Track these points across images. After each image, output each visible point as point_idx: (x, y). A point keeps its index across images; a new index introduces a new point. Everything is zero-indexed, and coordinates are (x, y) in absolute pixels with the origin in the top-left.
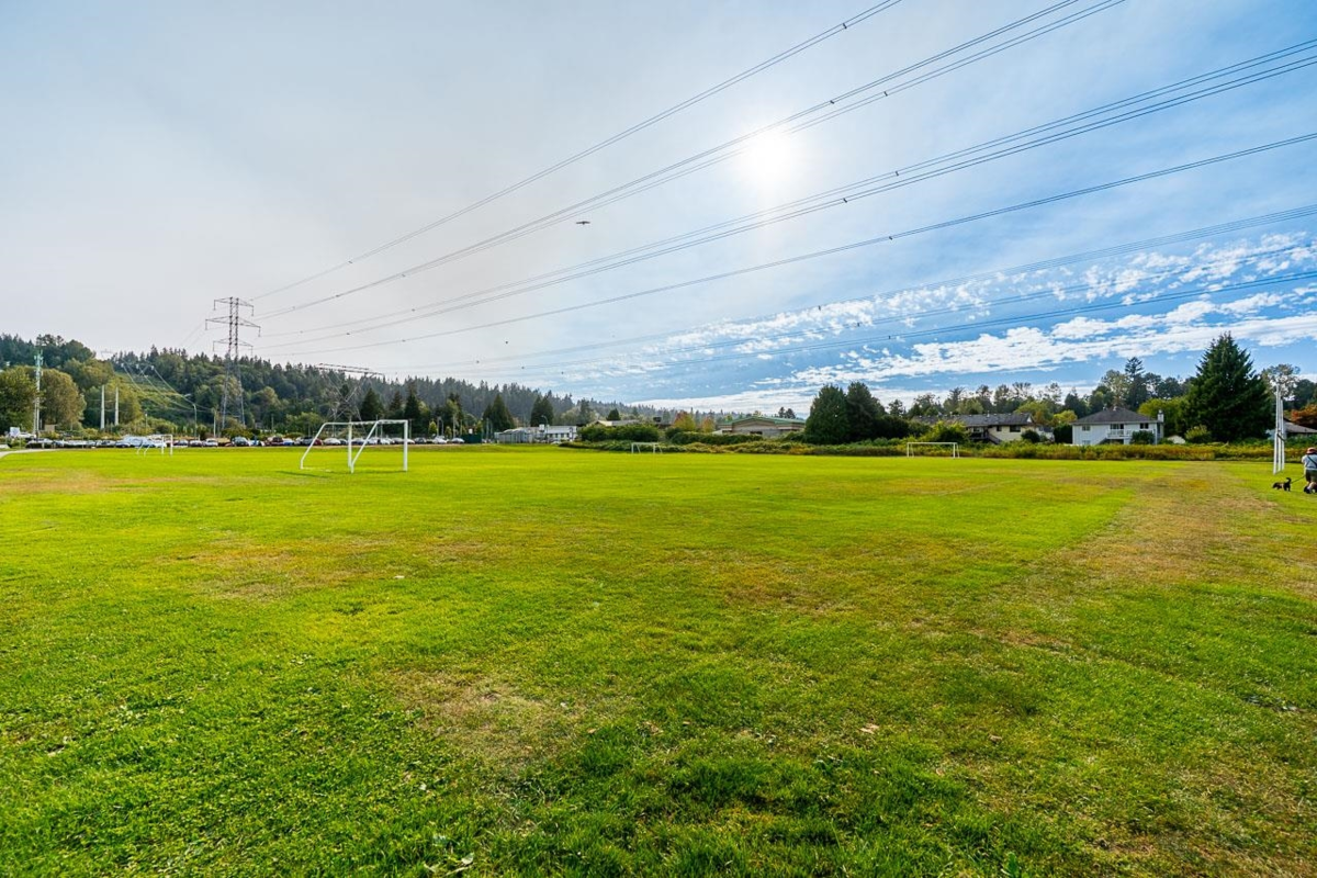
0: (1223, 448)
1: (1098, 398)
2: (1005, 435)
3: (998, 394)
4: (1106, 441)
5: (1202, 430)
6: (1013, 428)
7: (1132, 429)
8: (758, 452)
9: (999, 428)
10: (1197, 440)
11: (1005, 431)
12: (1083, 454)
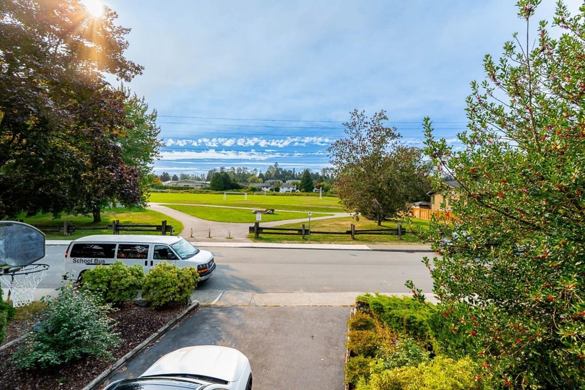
0: (307, 193)
1: (267, 175)
2: (265, 189)
3: (238, 171)
4: (287, 191)
5: (303, 190)
6: (267, 187)
7: (291, 189)
8: (198, 193)
9: (264, 187)
10: (303, 192)
11: (265, 188)
12: (282, 195)
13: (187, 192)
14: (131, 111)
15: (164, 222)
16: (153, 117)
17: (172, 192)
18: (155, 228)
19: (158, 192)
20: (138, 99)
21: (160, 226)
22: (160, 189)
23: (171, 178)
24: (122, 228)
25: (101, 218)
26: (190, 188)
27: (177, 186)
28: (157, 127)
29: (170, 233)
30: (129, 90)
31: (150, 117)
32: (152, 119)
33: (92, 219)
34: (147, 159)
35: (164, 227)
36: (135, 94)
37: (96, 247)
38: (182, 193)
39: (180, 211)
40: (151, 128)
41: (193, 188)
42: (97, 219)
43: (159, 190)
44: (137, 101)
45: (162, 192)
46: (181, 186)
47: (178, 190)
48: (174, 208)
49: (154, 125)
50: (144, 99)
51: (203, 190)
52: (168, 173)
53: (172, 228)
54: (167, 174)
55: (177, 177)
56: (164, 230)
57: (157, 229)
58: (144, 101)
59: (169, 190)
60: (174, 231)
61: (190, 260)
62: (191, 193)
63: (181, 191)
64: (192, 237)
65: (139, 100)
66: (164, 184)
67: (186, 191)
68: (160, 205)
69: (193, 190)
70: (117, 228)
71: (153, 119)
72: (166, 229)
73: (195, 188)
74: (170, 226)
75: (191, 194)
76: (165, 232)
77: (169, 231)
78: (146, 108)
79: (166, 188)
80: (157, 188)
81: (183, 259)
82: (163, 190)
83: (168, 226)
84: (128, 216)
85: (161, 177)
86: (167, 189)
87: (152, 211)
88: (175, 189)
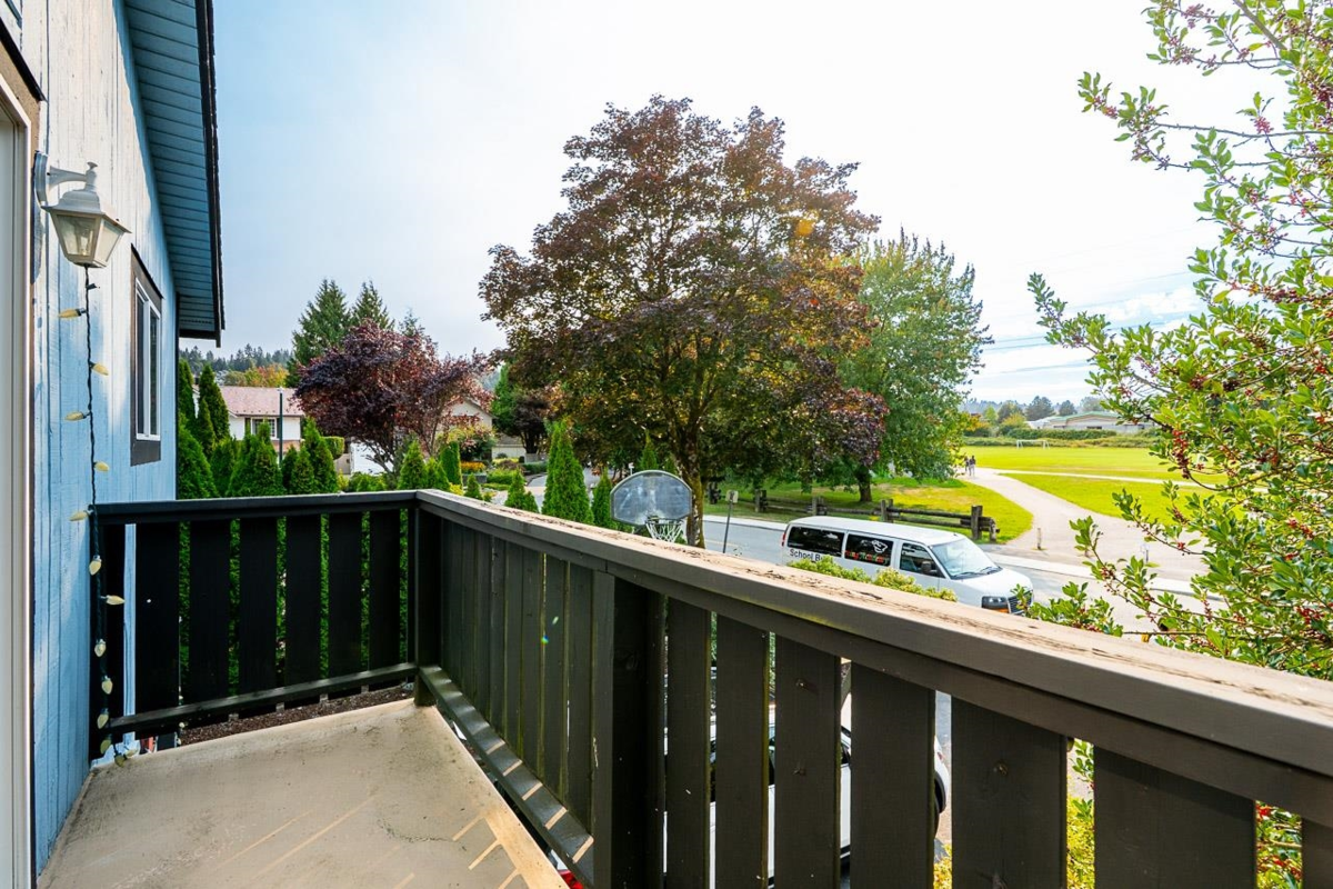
8: (1127, 446)
13: (1094, 444)
14: (919, 281)
15: (977, 510)
16: (967, 281)
17: (1052, 445)
18: (958, 521)
19: (1015, 445)
20: (933, 252)
21: (968, 518)
22: (1023, 438)
23: (1057, 411)
24: (896, 514)
25: (872, 493)
26: (1104, 433)
27: (1068, 430)
28: (976, 302)
29: (988, 534)
30: (915, 240)
31: (959, 284)
32: (963, 288)
33: (858, 496)
34: (953, 375)
35: (976, 520)
36: (928, 243)
37: (831, 536)
38: (1079, 446)
39: (1042, 490)
40: (961, 308)
41: (1113, 434)
42: (866, 495)
43: (1018, 441)
44: (931, 257)
45: (1025, 445)
46: (1078, 430)
47: (1070, 438)
48: (1030, 481)
49: (966, 300)
50: (943, 248)
51: (1146, 439)
52: (1049, 398)
53: (993, 522)
54: (1045, 400)
55: (1072, 406)
56: (976, 527)
57: (962, 523)
58: (945, 251)
59: (1045, 440)
60: (998, 531)
61: (967, 582)
62: (1106, 446)
63: (1078, 441)
64: (1039, 548)
65: (936, 254)
66: (1033, 425)
67: (1093, 440)
68: (1000, 474)
69: (1111, 438)
70: (891, 513)
71: (966, 287)
72: (980, 525)
73: (1119, 432)
74: (989, 519)
75: (1106, 450)
76: (979, 531)
77: (987, 530)
78: (951, 263)
79: (1037, 435)
80: (1015, 437)
81: (952, 578)
82: (1031, 441)
83: (985, 519)
84: (924, 495)
85: (1030, 409)
86: (1040, 437)
87: (975, 486)
88: (1060, 437)
